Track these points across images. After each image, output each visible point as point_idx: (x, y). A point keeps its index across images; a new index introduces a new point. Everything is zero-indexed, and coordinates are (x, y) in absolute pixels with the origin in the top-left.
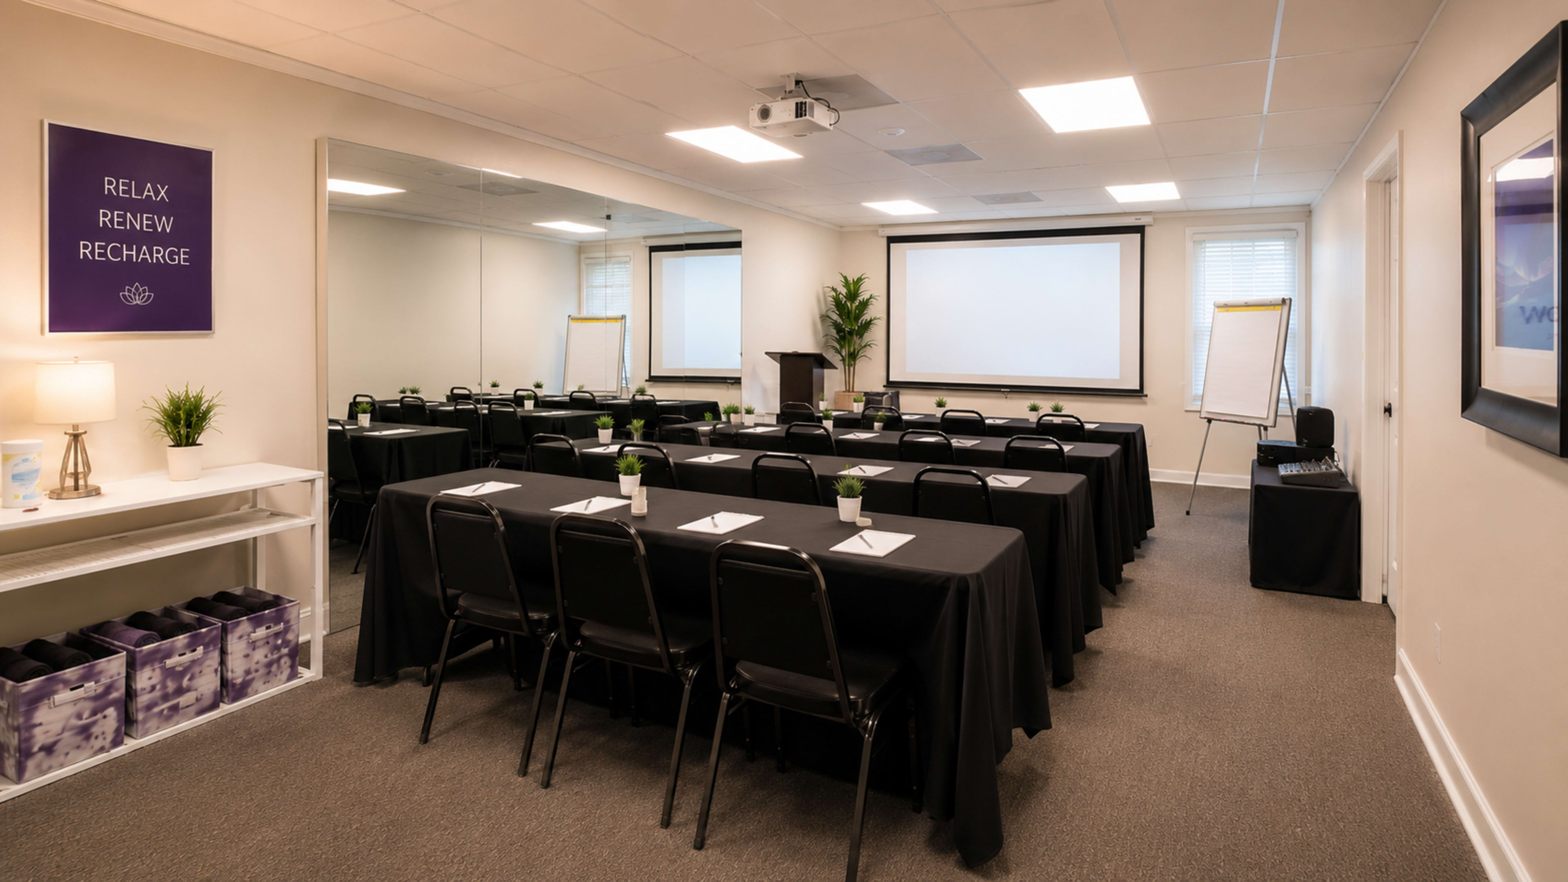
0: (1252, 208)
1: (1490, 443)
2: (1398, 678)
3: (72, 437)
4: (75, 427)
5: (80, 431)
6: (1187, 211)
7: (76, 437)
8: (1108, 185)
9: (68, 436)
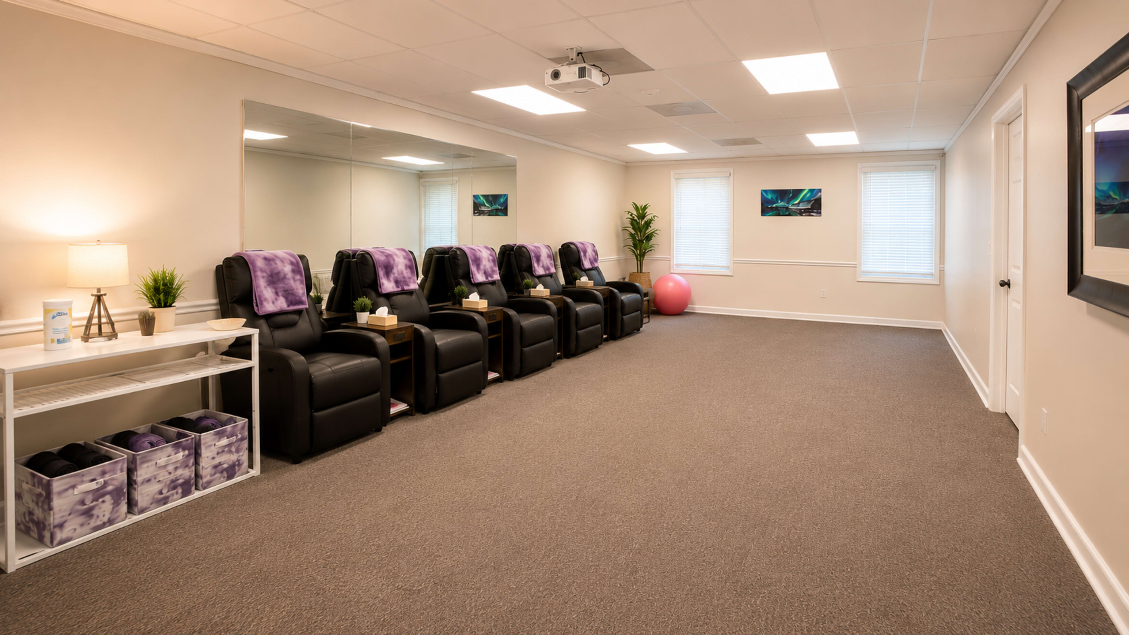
0: (909, 151)
1: (1090, 312)
2: (1019, 460)
3: (97, 298)
4: (99, 290)
5: (102, 293)
6: (863, 152)
7: (99, 299)
8: (808, 133)
9: (94, 297)
